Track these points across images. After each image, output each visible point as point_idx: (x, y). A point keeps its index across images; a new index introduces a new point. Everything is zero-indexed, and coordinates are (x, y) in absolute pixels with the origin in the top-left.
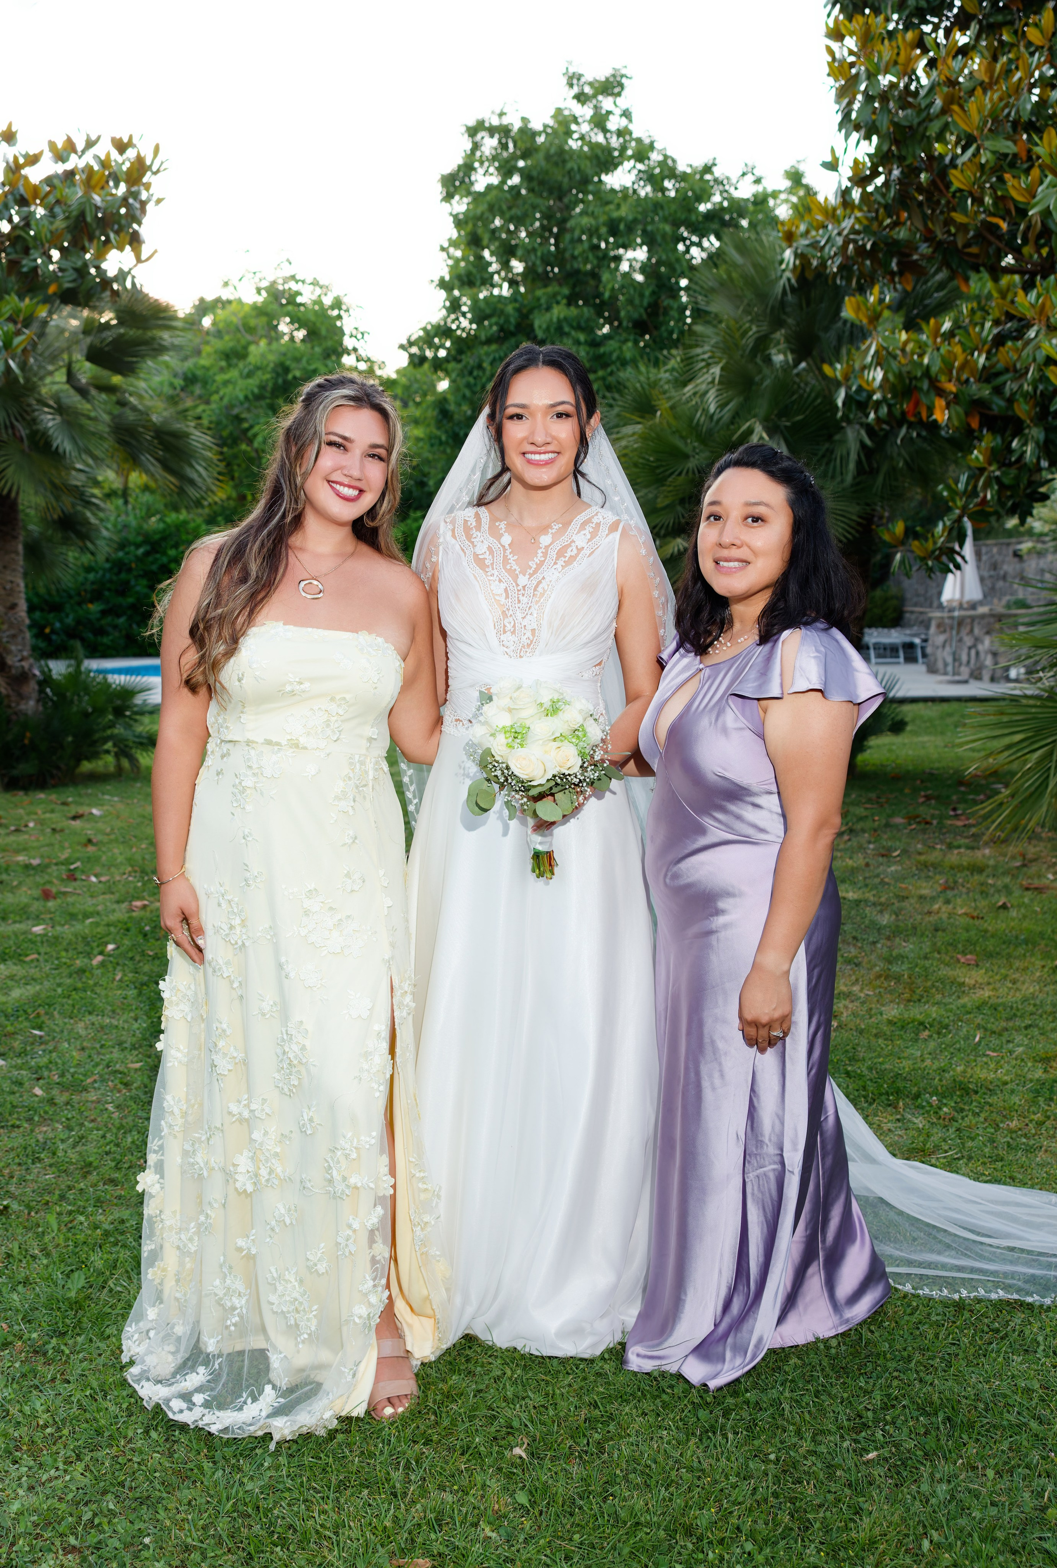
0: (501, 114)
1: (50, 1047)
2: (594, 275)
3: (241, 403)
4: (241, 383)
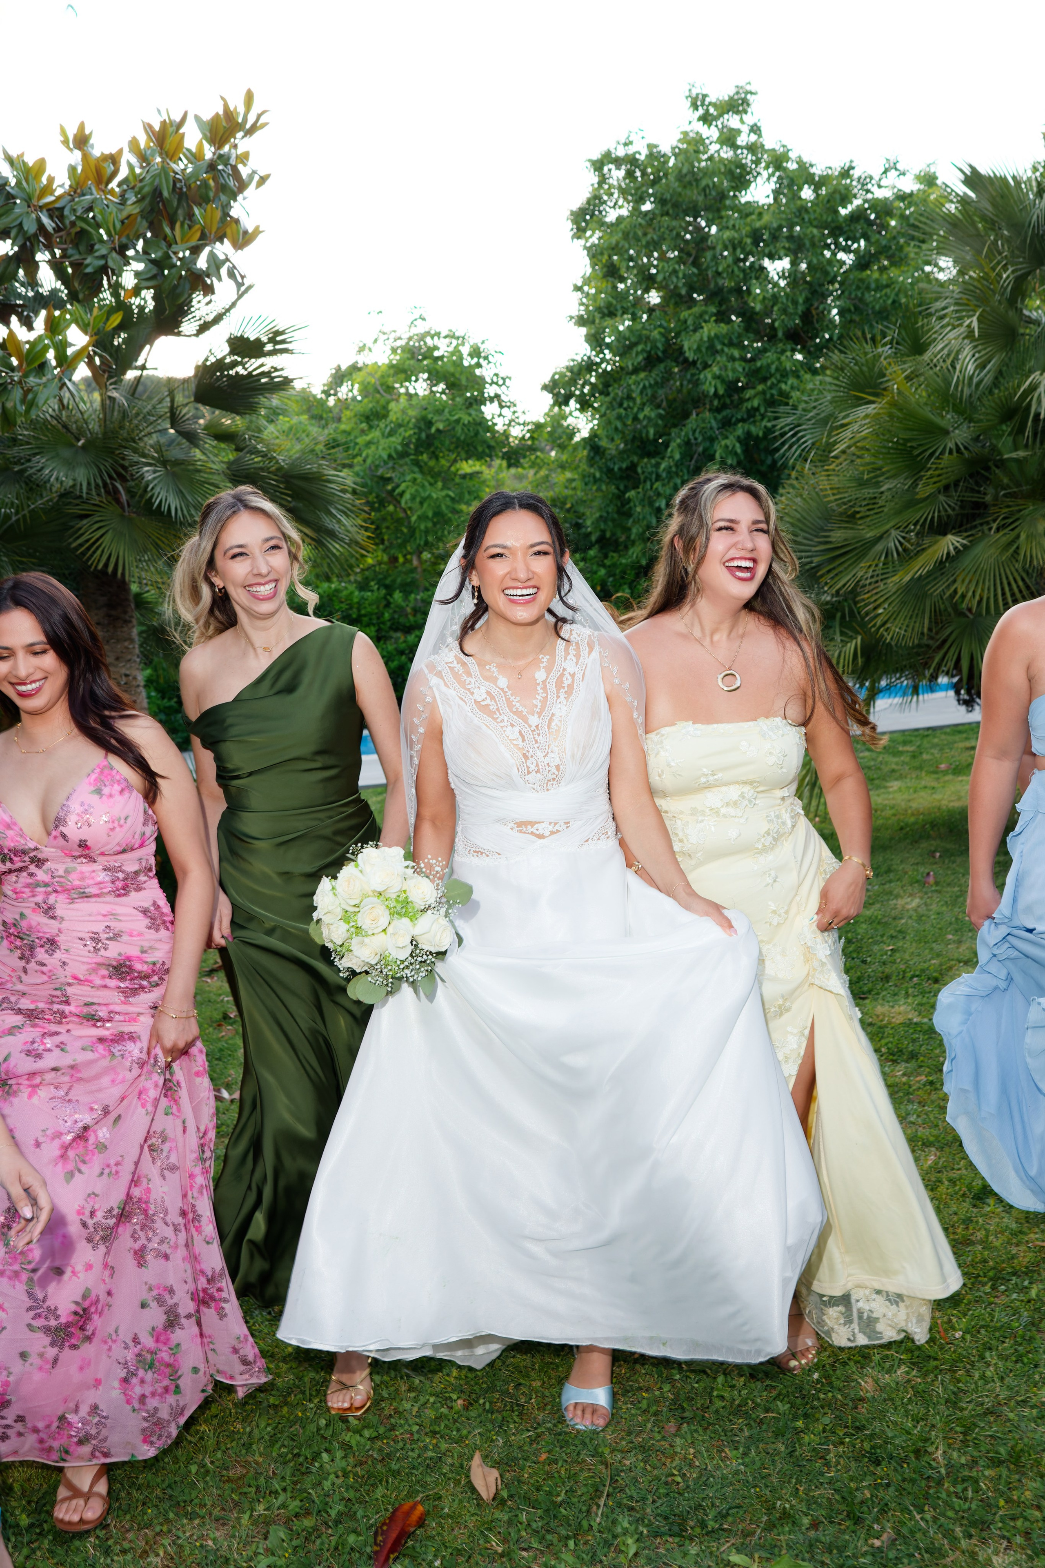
0: (627, 144)
3: (385, 463)
4: (384, 443)
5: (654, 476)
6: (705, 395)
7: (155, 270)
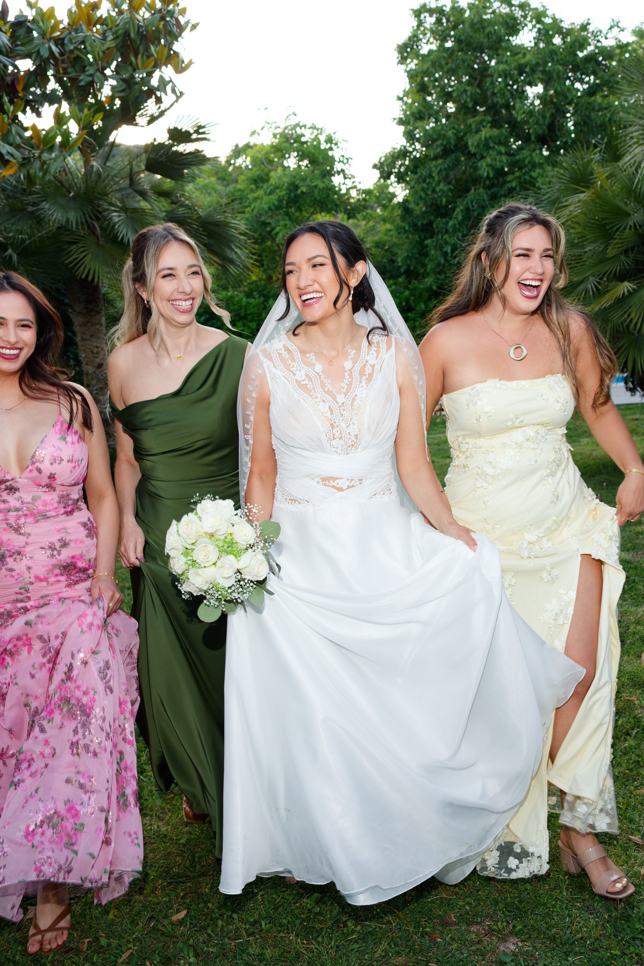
3: (267, 213)
4: (266, 199)
5: (444, 231)
6: (481, 177)
7: (124, 86)
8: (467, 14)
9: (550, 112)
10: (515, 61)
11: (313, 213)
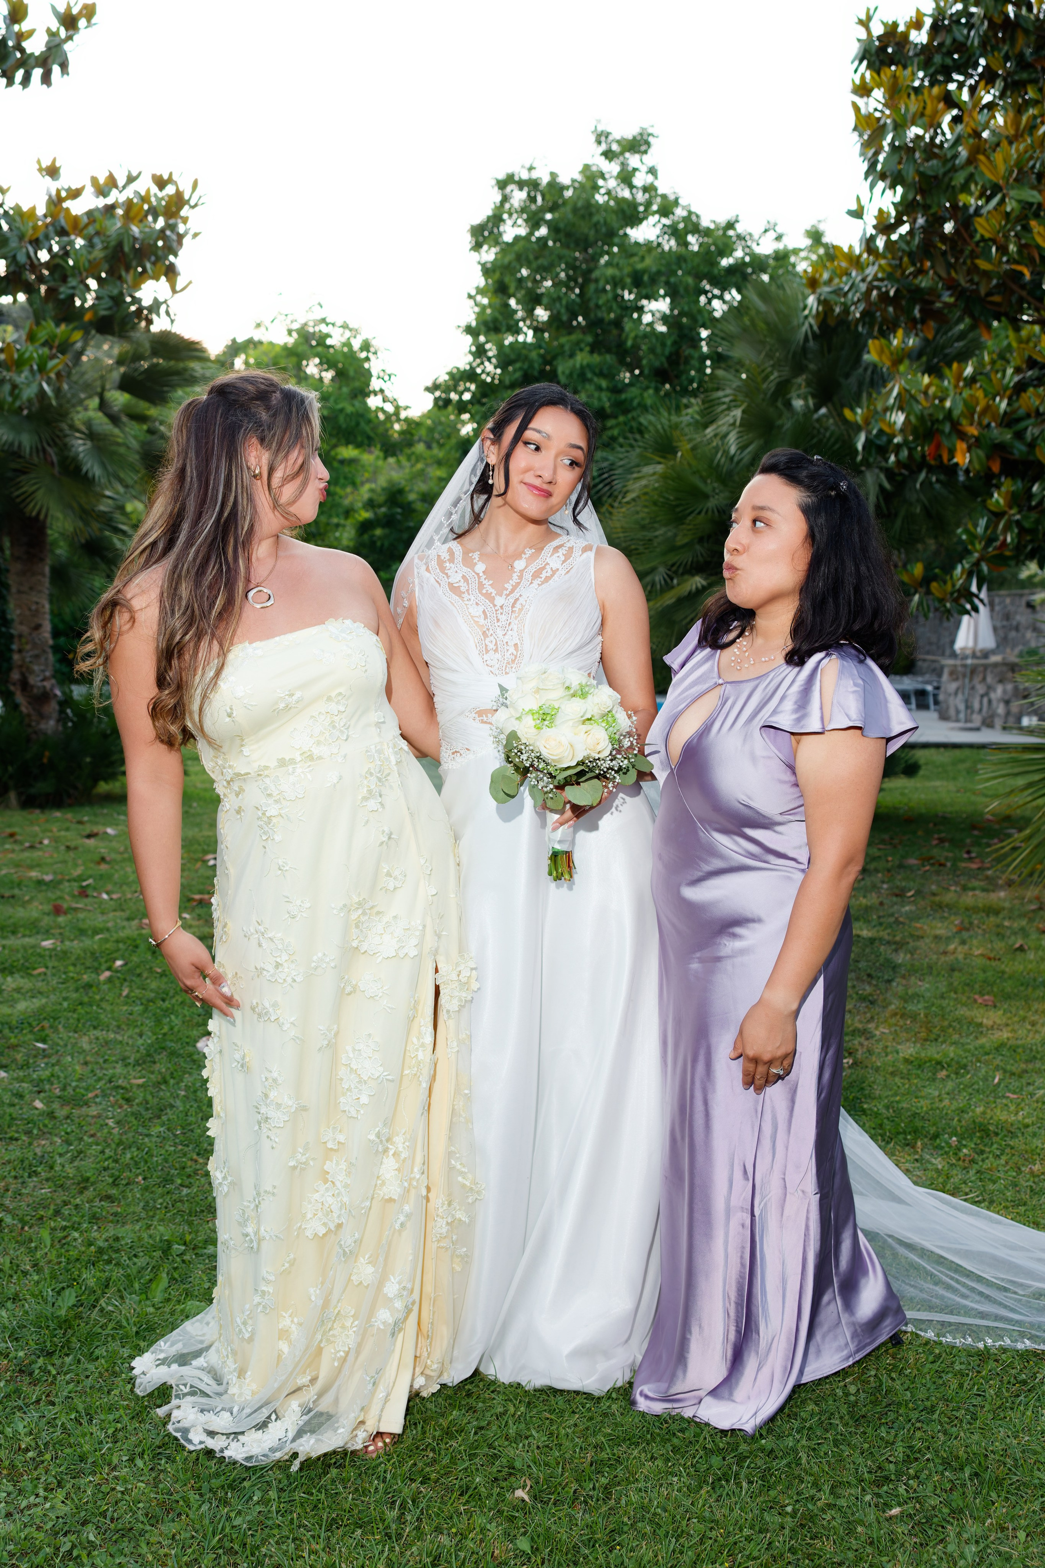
0: (531, 169)
1: (53, 1060)
2: (618, 324)
8: (568, 194)
9: (673, 338)
10: (629, 264)
11: (335, 446)
